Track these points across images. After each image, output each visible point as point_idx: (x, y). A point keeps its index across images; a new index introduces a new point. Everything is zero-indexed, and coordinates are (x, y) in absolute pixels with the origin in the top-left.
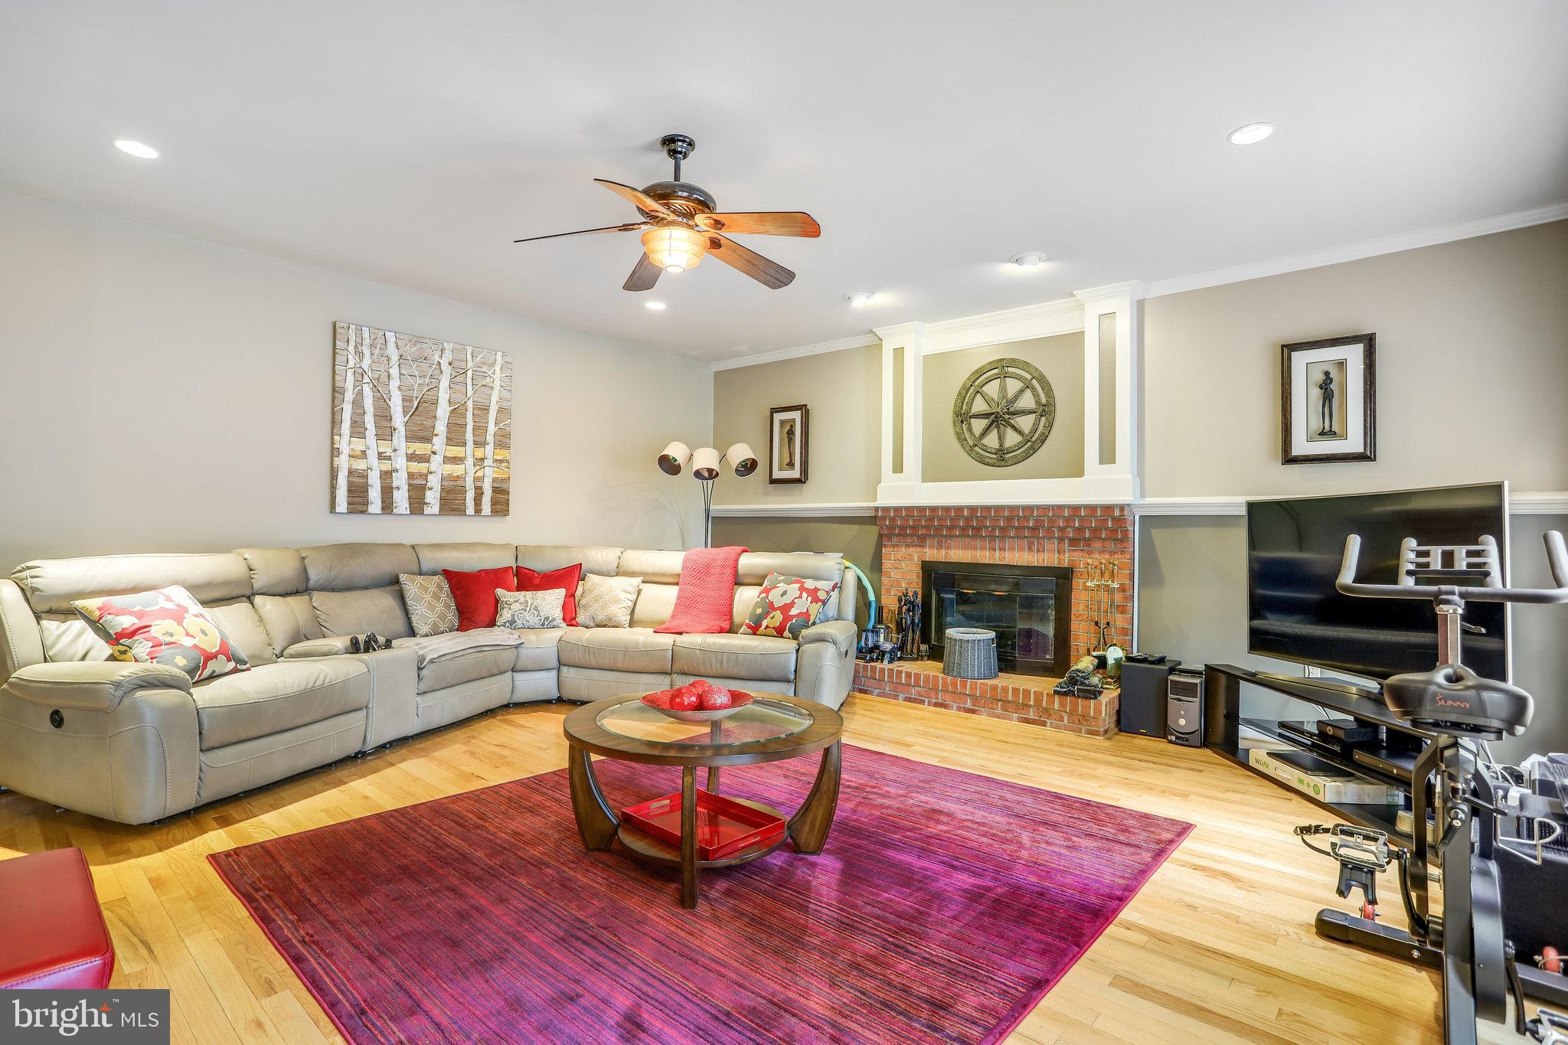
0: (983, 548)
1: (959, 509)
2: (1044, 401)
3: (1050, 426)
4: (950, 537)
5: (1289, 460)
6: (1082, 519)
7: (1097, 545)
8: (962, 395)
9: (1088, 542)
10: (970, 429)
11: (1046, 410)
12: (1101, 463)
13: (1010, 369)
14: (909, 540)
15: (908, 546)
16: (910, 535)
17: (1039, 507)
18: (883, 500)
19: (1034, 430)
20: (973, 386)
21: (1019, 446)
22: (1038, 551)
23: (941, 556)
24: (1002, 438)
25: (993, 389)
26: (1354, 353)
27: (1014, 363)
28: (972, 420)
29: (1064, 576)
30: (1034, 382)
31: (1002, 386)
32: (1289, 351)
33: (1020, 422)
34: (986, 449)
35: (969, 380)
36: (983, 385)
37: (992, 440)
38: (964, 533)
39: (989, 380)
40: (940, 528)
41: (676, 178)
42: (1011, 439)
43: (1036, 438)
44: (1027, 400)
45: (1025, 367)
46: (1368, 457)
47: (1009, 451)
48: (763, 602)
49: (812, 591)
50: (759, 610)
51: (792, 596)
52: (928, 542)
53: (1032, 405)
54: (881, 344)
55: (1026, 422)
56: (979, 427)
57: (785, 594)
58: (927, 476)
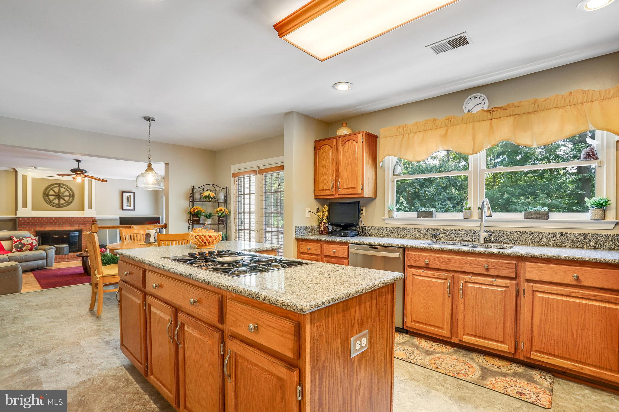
0: (56, 227)
2: (71, 194)
3: (73, 199)
4: (46, 224)
5: (123, 209)
6: (85, 220)
7: (88, 225)
8: (46, 189)
9: (85, 224)
10: (49, 198)
11: (72, 196)
12: (89, 208)
13: (62, 186)
15: (30, 227)
16: (31, 224)
18: (19, 215)
19: (69, 200)
20: (50, 187)
21: (65, 203)
22: (72, 226)
23: (42, 229)
24: (59, 201)
25: (56, 189)
26: (132, 194)
27: (63, 184)
28: (49, 196)
29: (80, 231)
30: (69, 190)
31: (59, 189)
32: (123, 192)
33: (65, 198)
34: (54, 203)
35: (49, 186)
36: (53, 188)
37: (56, 201)
38: (51, 223)
39: (55, 187)
40: (43, 222)
41: (79, 167)
42: (62, 201)
43: (69, 202)
44: (67, 193)
45: (67, 186)
46: (134, 210)
47: (62, 204)
48: (20, 244)
49: (35, 239)
50: (20, 246)
51: (30, 241)
52: (37, 226)
53: (68, 195)
54: (16, 172)
55: (67, 198)
56: (52, 198)
57: (28, 241)
58: (34, 209)
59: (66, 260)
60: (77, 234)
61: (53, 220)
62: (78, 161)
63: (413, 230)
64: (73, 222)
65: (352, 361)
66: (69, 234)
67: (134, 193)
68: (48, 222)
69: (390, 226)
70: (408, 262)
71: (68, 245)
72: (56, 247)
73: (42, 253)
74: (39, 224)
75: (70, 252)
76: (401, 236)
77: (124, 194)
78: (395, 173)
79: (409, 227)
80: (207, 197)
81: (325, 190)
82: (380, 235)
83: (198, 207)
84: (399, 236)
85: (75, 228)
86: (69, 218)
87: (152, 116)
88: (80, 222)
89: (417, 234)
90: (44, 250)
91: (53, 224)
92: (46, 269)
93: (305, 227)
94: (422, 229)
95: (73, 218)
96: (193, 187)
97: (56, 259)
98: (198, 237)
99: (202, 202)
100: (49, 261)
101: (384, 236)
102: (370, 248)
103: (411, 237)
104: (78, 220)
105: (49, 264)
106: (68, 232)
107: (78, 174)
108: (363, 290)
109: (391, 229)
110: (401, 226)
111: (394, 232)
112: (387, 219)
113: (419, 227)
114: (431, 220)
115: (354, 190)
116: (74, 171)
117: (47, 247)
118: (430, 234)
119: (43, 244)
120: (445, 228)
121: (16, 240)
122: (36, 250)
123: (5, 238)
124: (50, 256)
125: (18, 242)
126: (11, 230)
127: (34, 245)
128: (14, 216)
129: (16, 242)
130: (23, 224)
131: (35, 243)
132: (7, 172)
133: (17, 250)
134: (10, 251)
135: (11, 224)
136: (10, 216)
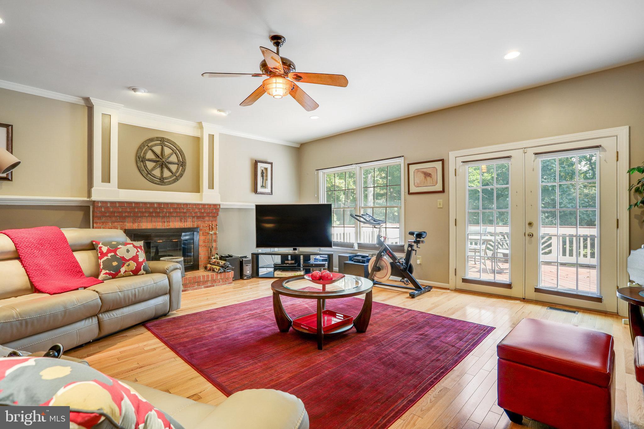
0: (158, 222)
1: (152, 204)
2: (181, 160)
3: (184, 170)
4: (141, 217)
5: (257, 193)
7: (207, 219)
8: (141, 148)
9: (203, 217)
10: (145, 166)
11: (182, 164)
12: (209, 188)
13: (166, 143)
14: (114, 219)
15: (113, 222)
16: (117, 216)
17: (190, 204)
18: (96, 196)
19: (177, 171)
20: (146, 145)
21: (171, 177)
22: (184, 222)
23: (135, 226)
24: (162, 172)
25: (157, 150)
26: (269, 166)
27: (169, 141)
28: (146, 162)
30: (177, 151)
31: (162, 149)
32: (256, 162)
33: (171, 166)
34: (154, 176)
35: (145, 141)
36: (152, 147)
37: (157, 172)
38: (151, 215)
39: (156, 145)
40: (137, 213)
42: (167, 173)
43: (177, 175)
44: (174, 159)
45: (174, 144)
46: (272, 194)
47: (166, 178)
48: (114, 258)
49: (140, 247)
50: (115, 264)
51: (133, 252)
52: (127, 220)
53: (176, 161)
54: (90, 109)
55: (174, 168)
56: (150, 165)
57: (128, 251)
58: (121, 186)
60: (189, 236)
61: (155, 209)
62: (277, 41)
64: (186, 213)
66: (179, 236)
67: (271, 164)
68: (146, 212)
71: (181, 258)
73: (160, 280)
74: (129, 217)
75: (187, 271)
77: (260, 165)
85: (188, 224)
88: (196, 213)
90: (164, 272)
91: (155, 217)
95: (186, 205)
100: (174, 299)
104: (192, 210)
105: (174, 305)
106: (179, 232)
121: (105, 249)
122: (148, 272)
123: (82, 245)
124: (175, 286)
125: (109, 255)
126: (81, 227)
127: (141, 260)
128: (86, 199)
129: (106, 254)
130: (103, 215)
131: (142, 257)
132: (73, 106)
133: (110, 274)
134: (95, 276)
135: (80, 215)
136: (80, 198)
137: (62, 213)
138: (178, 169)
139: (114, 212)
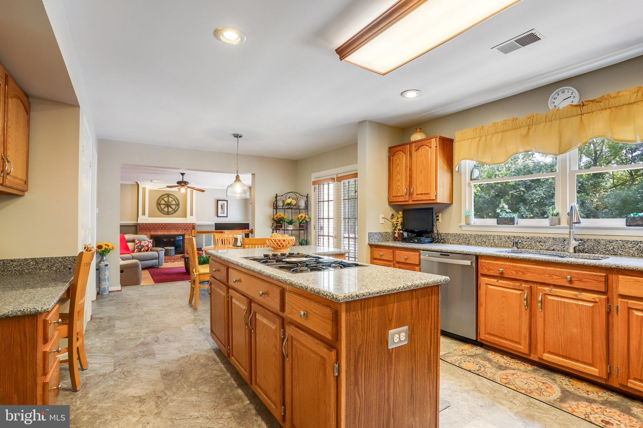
1: (162, 224)
2: (177, 203)
3: (178, 208)
4: (158, 229)
5: (218, 216)
6: (188, 226)
7: (189, 230)
8: (159, 199)
9: (187, 229)
10: (161, 207)
11: (178, 205)
12: (190, 215)
14: (147, 230)
15: (146, 232)
18: (140, 221)
19: (175, 208)
20: (161, 197)
21: (172, 211)
23: (155, 233)
24: (168, 209)
25: (166, 199)
26: (225, 202)
27: (171, 195)
28: (161, 205)
29: (183, 236)
30: (175, 199)
31: (168, 199)
32: (218, 201)
33: (172, 206)
34: (164, 211)
36: (164, 198)
37: (166, 209)
38: (162, 228)
39: (165, 197)
40: (156, 228)
41: (183, 180)
42: (170, 210)
43: (175, 210)
44: (174, 203)
45: (174, 196)
46: (227, 217)
47: (170, 212)
48: (140, 245)
49: (150, 242)
50: (140, 247)
51: (147, 243)
52: (152, 230)
53: (175, 203)
54: (138, 185)
55: (173, 207)
56: (163, 206)
57: (145, 243)
58: (150, 216)
59: (173, 261)
60: (181, 238)
61: (164, 226)
62: (183, 174)
63: (492, 237)
64: (178, 227)
65: (390, 352)
66: (175, 238)
67: (227, 201)
68: (159, 227)
69: (467, 233)
70: (481, 271)
71: (174, 248)
72: (165, 249)
73: (155, 254)
75: (176, 254)
76: (479, 244)
78: (473, 178)
79: (488, 234)
80: (289, 204)
81: (399, 196)
82: (457, 243)
83: (281, 214)
84: (477, 244)
85: (180, 232)
86: (175, 224)
87: (240, 133)
89: (497, 242)
90: (157, 251)
91: (164, 229)
92: (158, 267)
93: (379, 233)
94: (502, 236)
95: (178, 224)
96: (277, 195)
97: (165, 259)
98: (273, 241)
99: (285, 209)
100: (160, 261)
101: (460, 244)
102: (441, 255)
103: (490, 245)
104: (182, 226)
105: (160, 264)
106: (174, 236)
107: (182, 185)
108: (399, 288)
109: (469, 236)
110: (479, 233)
111: (471, 239)
112: (464, 226)
113: (498, 234)
114: (512, 227)
115: (428, 195)
116: (179, 183)
117: (159, 249)
118: (511, 242)
119: (156, 246)
120: (528, 235)
121: (137, 242)
122: (151, 251)
123: (130, 240)
124: (161, 256)
125: (138, 244)
126: (134, 234)
127: (149, 246)
128: (136, 222)
129: (137, 244)
130: (142, 229)
131: (150, 245)
132: (132, 185)
133: (138, 251)
134: (133, 252)
135: (134, 229)
136: (133, 222)
137: (128, 228)
138: (176, 207)
139: (146, 228)
